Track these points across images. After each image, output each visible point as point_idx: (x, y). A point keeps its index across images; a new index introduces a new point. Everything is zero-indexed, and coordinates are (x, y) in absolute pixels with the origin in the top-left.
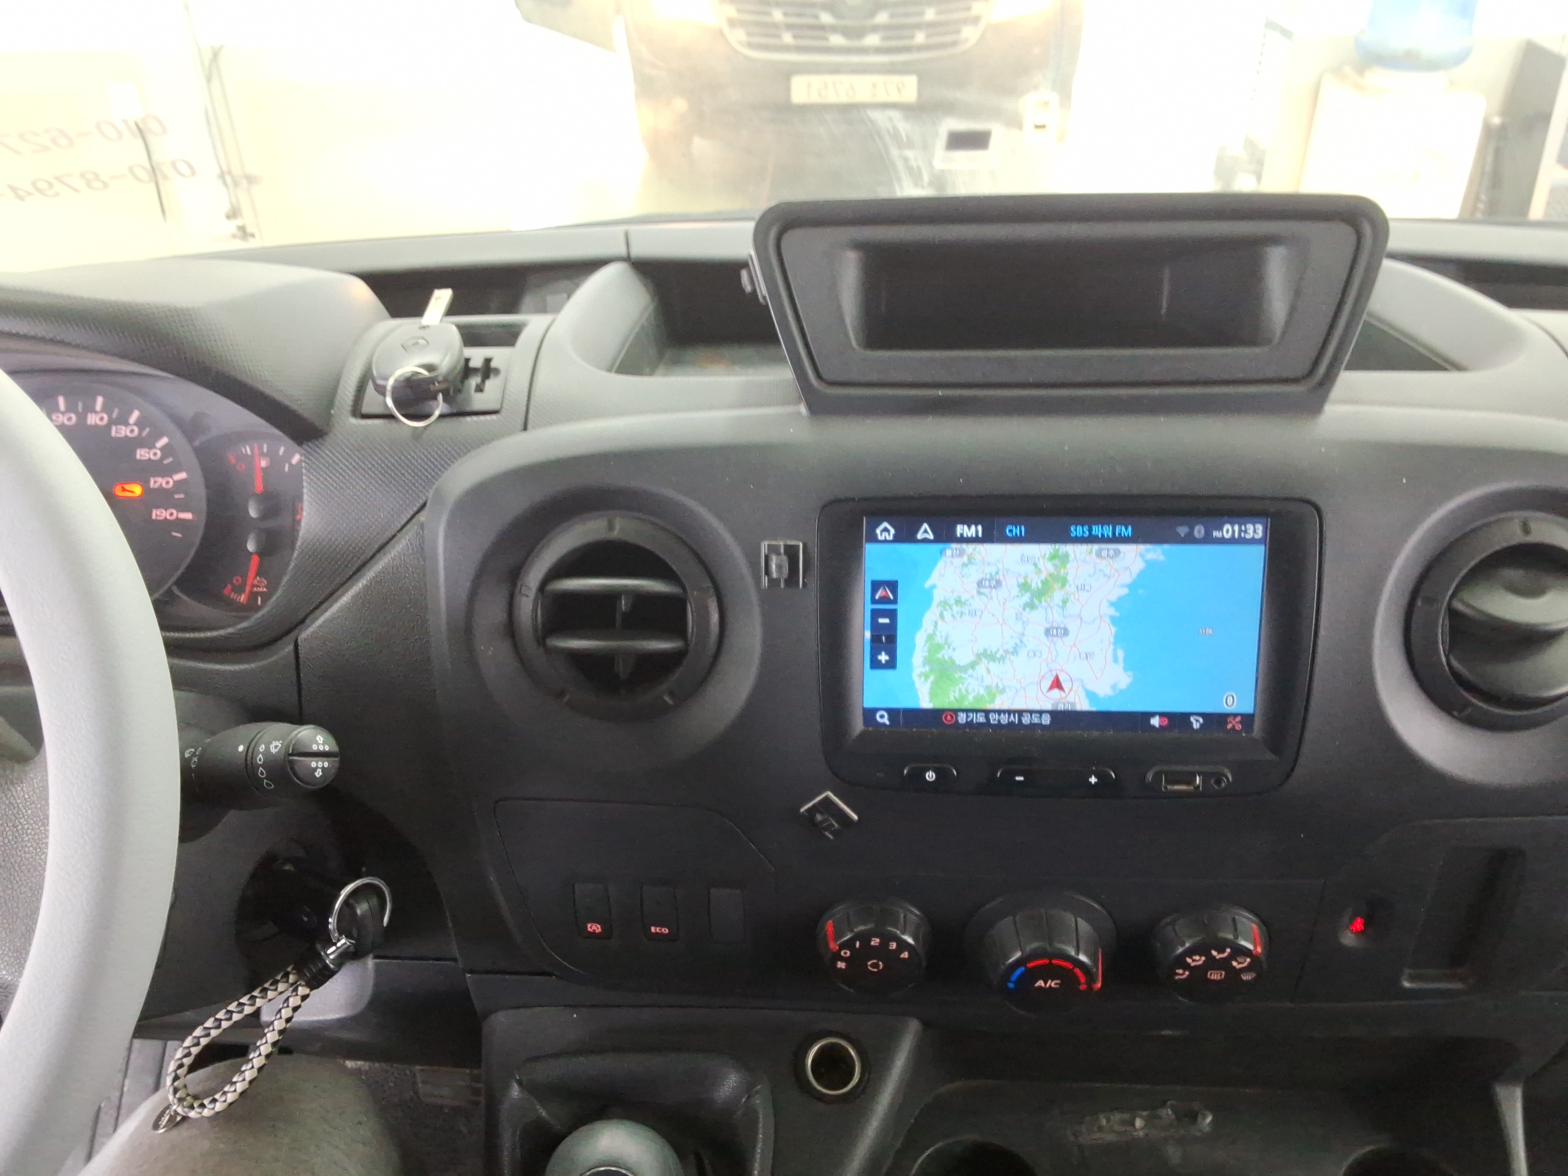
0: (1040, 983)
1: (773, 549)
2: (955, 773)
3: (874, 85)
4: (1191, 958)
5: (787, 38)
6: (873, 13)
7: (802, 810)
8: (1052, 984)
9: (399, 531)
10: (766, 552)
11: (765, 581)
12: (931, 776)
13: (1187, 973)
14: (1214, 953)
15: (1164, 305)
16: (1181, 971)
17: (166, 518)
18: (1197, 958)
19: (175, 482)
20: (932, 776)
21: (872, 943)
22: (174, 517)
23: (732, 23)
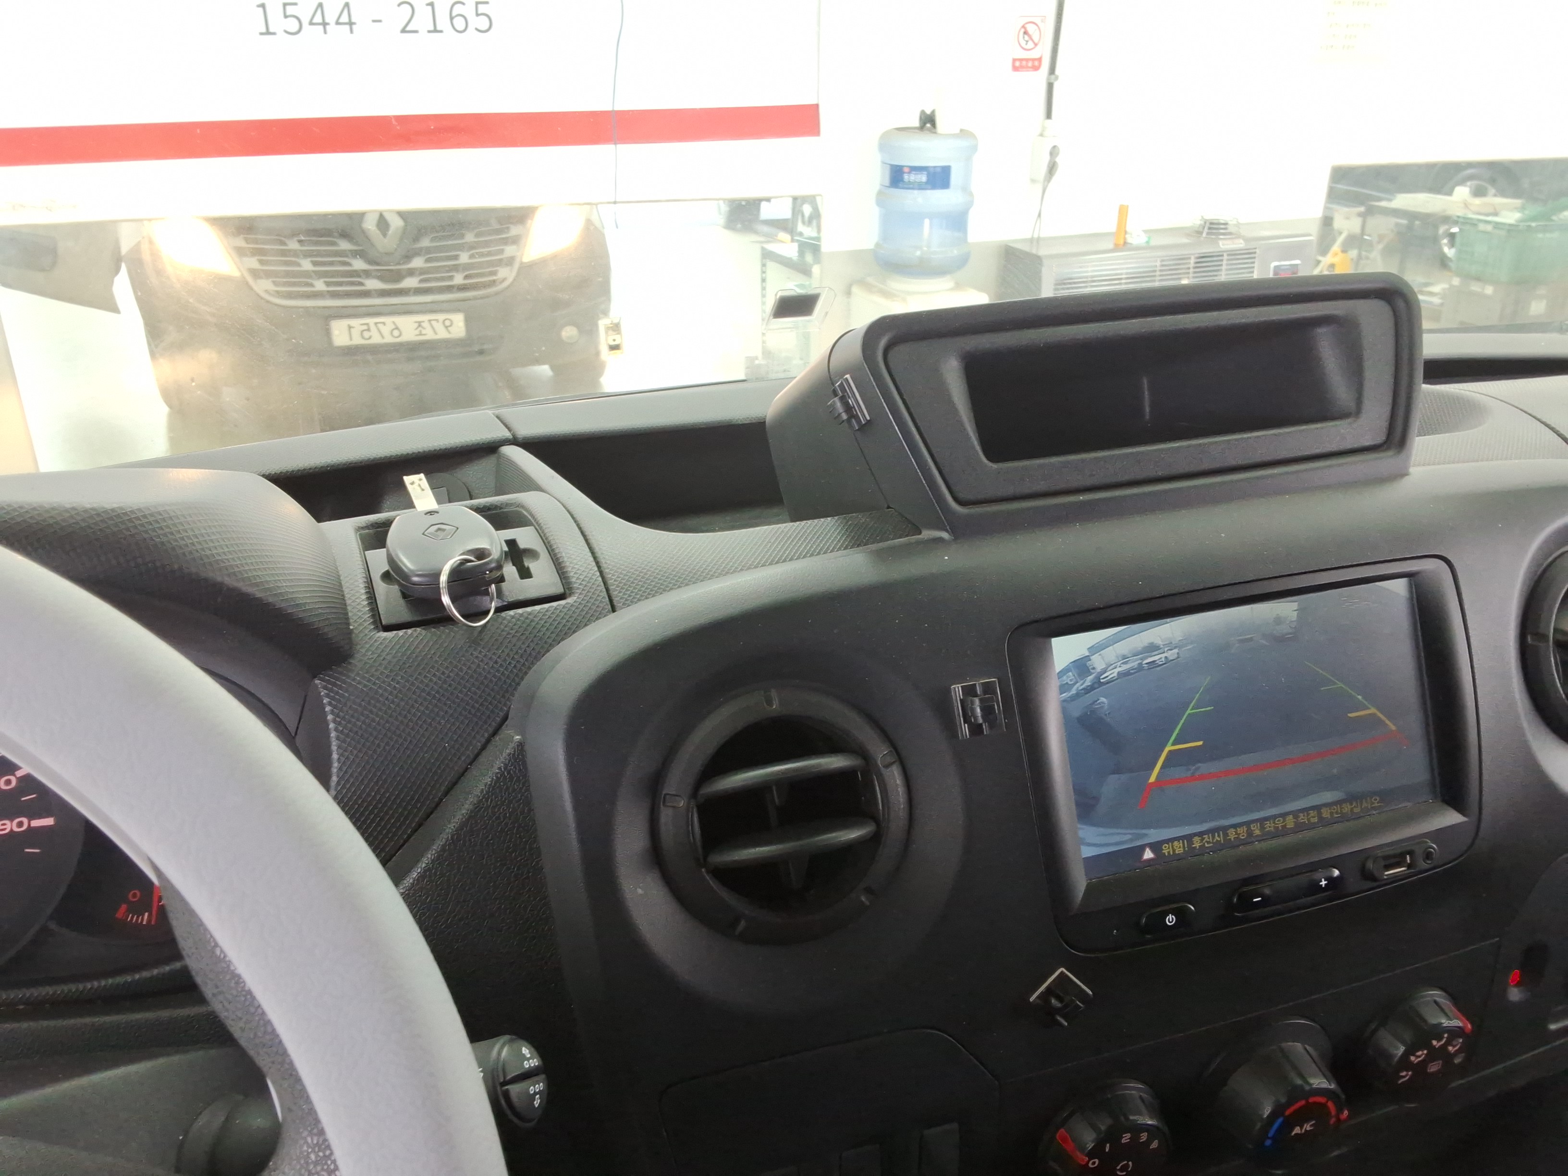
0: (1297, 1130)
1: (969, 691)
2: (1192, 908)
3: (420, 324)
4: (1414, 1055)
5: (320, 285)
6: (408, 258)
7: (1031, 1000)
8: (1308, 1127)
9: (471, 764)
10: (962, 697)
11: (965, 729)
12: (1171, 920)
13: (1410, 1073)
14: (1434, 1042)
15: (1147, 410)
16: (1404, 1074)
17: (12, 830)
18: (1420, 1053)
19: (18, 779)
20: (1173, 919)
21: (1123, 1141)
22: (25, 827)
23: (255, 273)
